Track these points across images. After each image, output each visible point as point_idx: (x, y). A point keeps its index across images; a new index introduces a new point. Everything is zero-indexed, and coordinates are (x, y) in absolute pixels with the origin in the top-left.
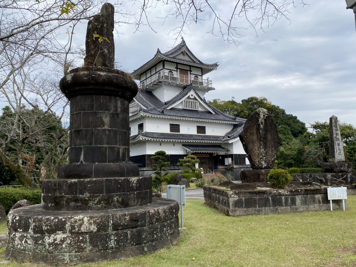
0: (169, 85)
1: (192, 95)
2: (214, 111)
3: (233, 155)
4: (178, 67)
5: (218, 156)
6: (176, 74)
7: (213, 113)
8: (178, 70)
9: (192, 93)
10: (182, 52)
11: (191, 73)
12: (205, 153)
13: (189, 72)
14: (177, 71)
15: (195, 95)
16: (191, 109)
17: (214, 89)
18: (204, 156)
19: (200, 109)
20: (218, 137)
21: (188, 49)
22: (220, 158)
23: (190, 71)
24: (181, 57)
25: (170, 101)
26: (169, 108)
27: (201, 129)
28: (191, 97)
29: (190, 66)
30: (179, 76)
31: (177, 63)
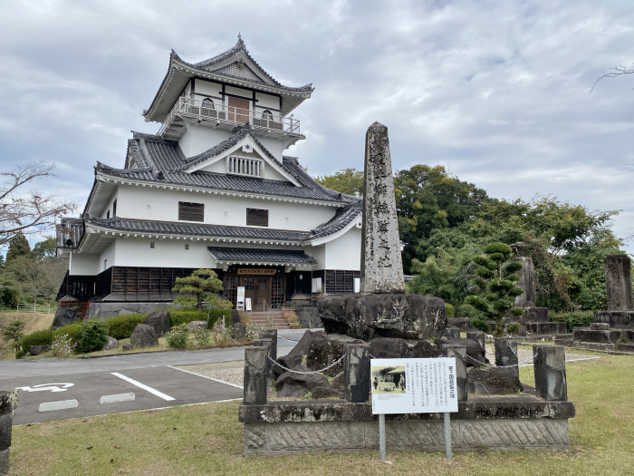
0: (200, 124)
1: (248, 147)
2: (298, 181)
3: (323, 271)
4: (226, 92)
5: (295, 273)
6: (220, 106)
7: (298, 185)
8: (227, 98)
9: (247, 143)
10: (236, 62)
11: (256, 104)
12: (268, 267)
13: (251, 102)
14: (223, 99)
15: (253, 146)
16: (245, 175)
17: (304, 137)
18: (262, 272)
19: (267, 176)
20: (296, 233)
21: (249, 57)
22: (301, 277)
23: (254, 100)
24: (234, 71)
25: (196, 158)
26: (190, 171)
27: (257, 216)
28: (244, 150)
29: (254, 91)
30: (226, 110)
31: (224, 84)
